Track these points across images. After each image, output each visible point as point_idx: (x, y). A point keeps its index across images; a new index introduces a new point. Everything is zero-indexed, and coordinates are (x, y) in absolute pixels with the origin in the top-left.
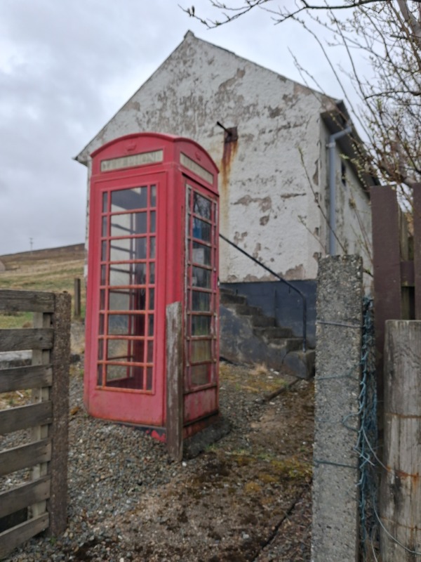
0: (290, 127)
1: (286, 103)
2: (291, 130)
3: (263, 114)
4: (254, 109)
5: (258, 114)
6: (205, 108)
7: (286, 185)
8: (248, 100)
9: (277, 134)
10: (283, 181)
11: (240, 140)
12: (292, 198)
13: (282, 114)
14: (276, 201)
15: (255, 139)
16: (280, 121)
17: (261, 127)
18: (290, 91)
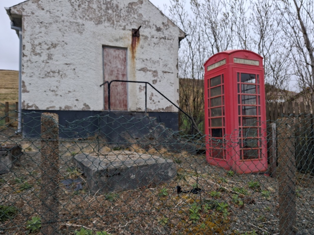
0: (165, 39)
1: (164, 27)
2: (166, 40)
3: (153, 28)
4: (148, 23)
5: (150, 27)
6: (120, 13)
7: (164, 67)
8: (145, 18)
9: (160, 40)
10: (163, 64)
11: (141, 37)
12: (167, 73)
13: (162, 31)
14: (160, 73)
15: (149, 39)
16: (161, 34)
17: (152, 34)
18: (165, 21)
